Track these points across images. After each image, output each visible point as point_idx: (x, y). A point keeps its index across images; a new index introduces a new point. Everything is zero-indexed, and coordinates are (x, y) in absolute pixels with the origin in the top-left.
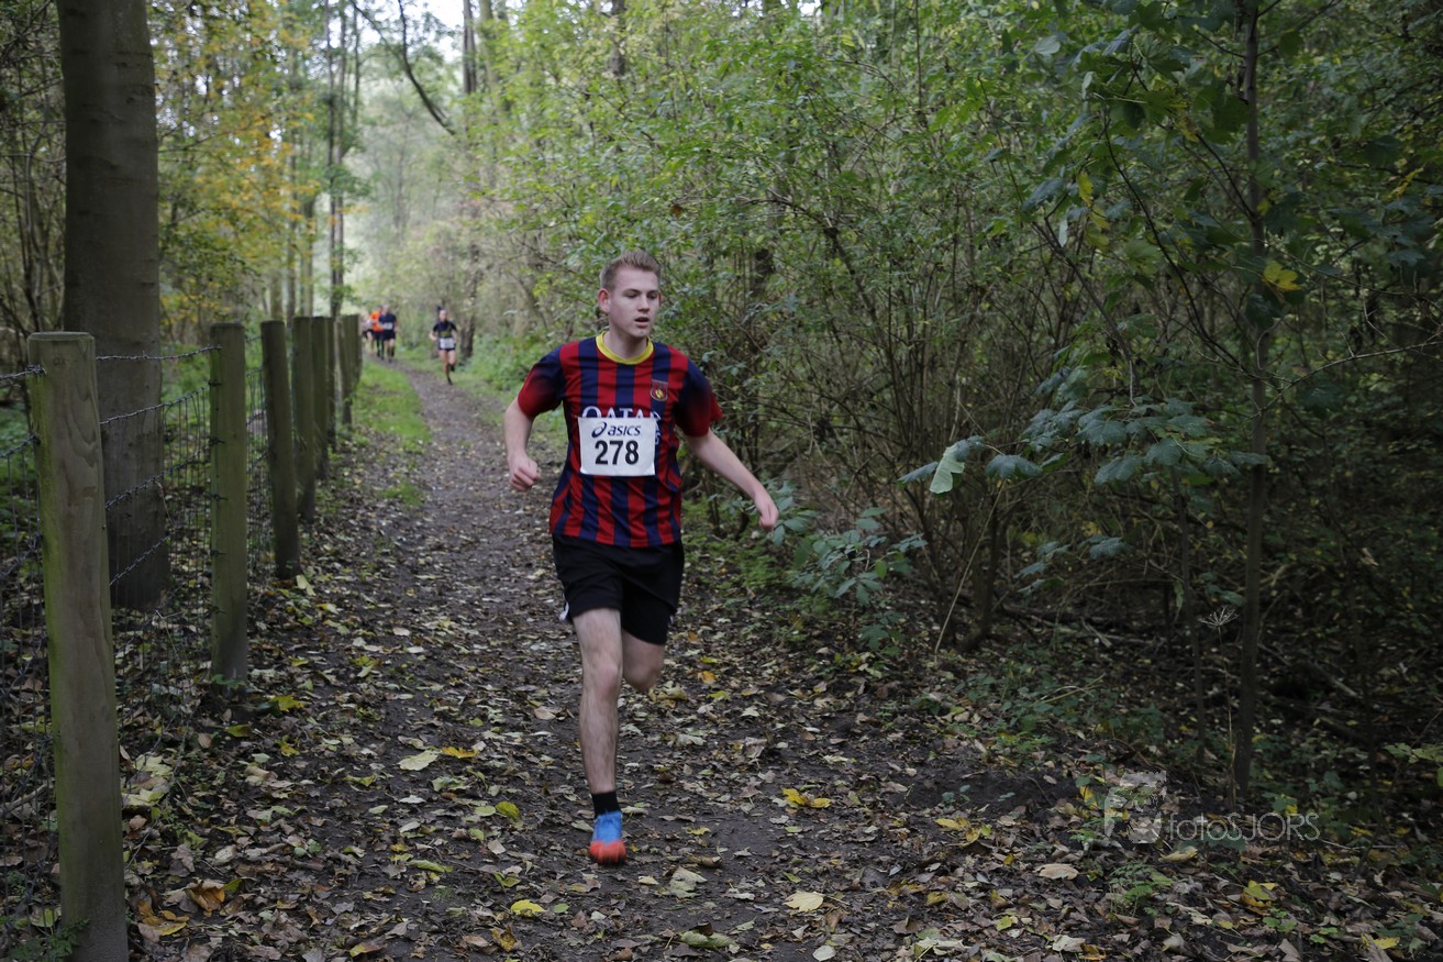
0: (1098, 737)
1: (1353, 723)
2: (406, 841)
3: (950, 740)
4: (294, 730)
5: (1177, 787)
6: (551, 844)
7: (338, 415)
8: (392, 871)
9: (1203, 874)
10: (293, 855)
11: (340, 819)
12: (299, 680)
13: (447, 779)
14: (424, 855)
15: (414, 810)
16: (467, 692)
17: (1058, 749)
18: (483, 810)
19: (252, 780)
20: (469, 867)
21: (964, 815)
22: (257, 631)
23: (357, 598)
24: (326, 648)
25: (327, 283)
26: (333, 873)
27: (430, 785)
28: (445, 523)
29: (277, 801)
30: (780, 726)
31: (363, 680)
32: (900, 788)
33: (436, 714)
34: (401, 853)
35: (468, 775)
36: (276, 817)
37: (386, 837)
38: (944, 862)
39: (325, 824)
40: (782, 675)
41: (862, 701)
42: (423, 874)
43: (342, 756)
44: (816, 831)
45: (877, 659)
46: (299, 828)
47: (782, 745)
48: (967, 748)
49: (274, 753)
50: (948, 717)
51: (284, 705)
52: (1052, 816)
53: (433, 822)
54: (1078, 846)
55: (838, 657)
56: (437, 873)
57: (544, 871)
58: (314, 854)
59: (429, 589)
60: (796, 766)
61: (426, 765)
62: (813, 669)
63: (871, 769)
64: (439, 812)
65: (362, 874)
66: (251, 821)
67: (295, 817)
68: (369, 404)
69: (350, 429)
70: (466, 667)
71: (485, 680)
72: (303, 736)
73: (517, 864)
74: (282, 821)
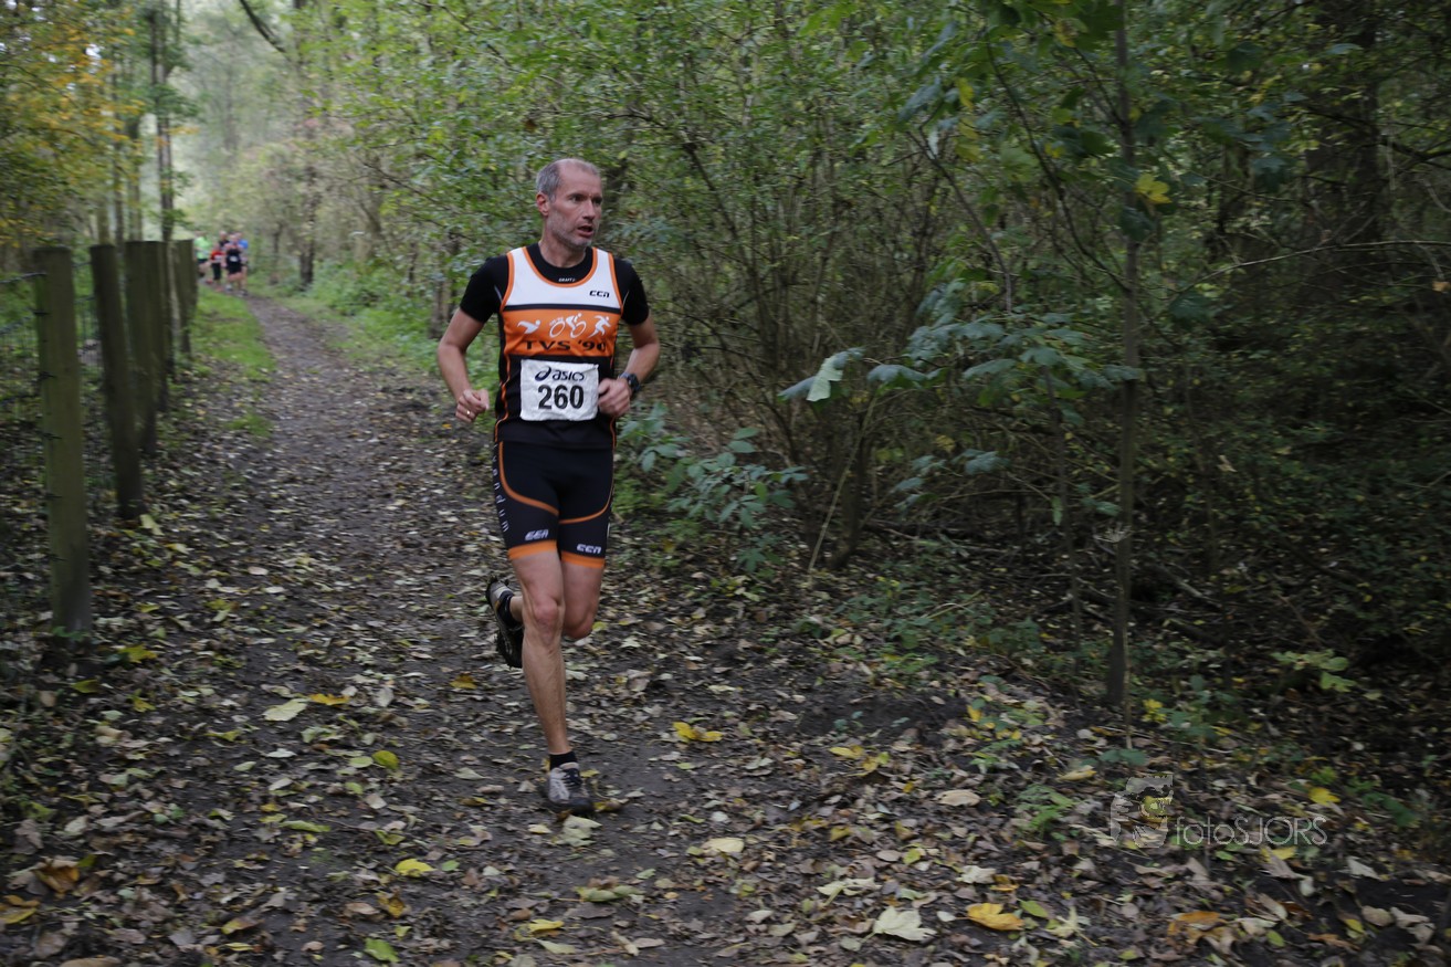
0: (978, 654)
1: (1200, 622)
2: (278, 800)
3: (835, 664)
4: (147, 682)
5: (1058, 700)
6: (433, 794)
7: (177, 344)
8: (264, 835)
9: (1102, 793)
10: (153, 823)
11: (203, 779)
12: (150, 627)
13: (317, 729)
14: (299, 814)
15: (284, 765)
16: (332, 632)
17: (941, 668)
18: (359, 761)
19: (103, 740)
20: (348, 826)
21: (857, 742)
22: (100, 577)
23: (208, 536)
24: (177, 591)
25: (157, 208)
26: (198, 841)
27: (299, 737)
28: (297, 454)
29: (132, 763)
30: (662, 656)
31: (219, 624)
32: (790, 716)
33: (301, 658)
34: (273, 813)
35: (340, 723)
36: (132, 780)
37: (255, 797)
38: (843, 794)
39: (187, 786)
40: (657, 602)
41: (743, 626)
42: (298, 836)
43: (201, 709)
44: (708, 767)
45: (753, 583)
46: (159, 792)
47: (666, 676)
48: (853, 671)
49: (127, 709)
50: (830, 640)
51: (135, 655)
52: (945, 738)
53: (305, 778)
54: (975, 769)
55: (715, 583)
56: (314, 833)
57: (429, 825)
58: (177, 820)
59: (283, 524)
60: (682, 698)
61: (293, 715)
62: (691, 594)
63: (759, 699)
64: (311, 766)
65: (232, 840)
66: (105, 787)
67: (154, 779)
68: (207, 331)
69: (190, 358)
70: (330, 606)
71: (351, 619)
72: (158, 689)
73: (399, 819)
74: (139, 786)
